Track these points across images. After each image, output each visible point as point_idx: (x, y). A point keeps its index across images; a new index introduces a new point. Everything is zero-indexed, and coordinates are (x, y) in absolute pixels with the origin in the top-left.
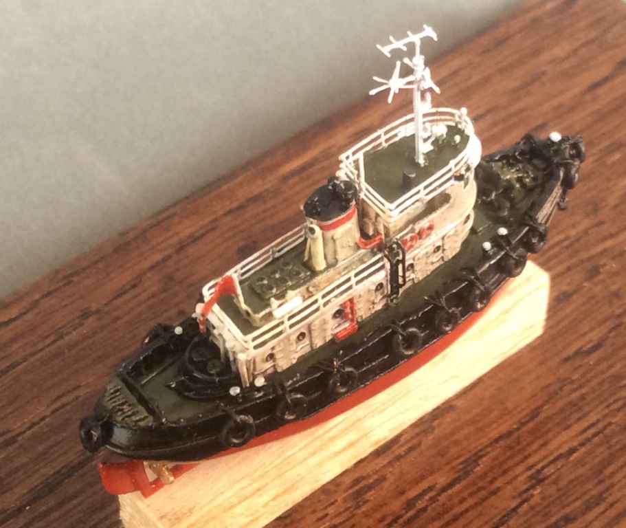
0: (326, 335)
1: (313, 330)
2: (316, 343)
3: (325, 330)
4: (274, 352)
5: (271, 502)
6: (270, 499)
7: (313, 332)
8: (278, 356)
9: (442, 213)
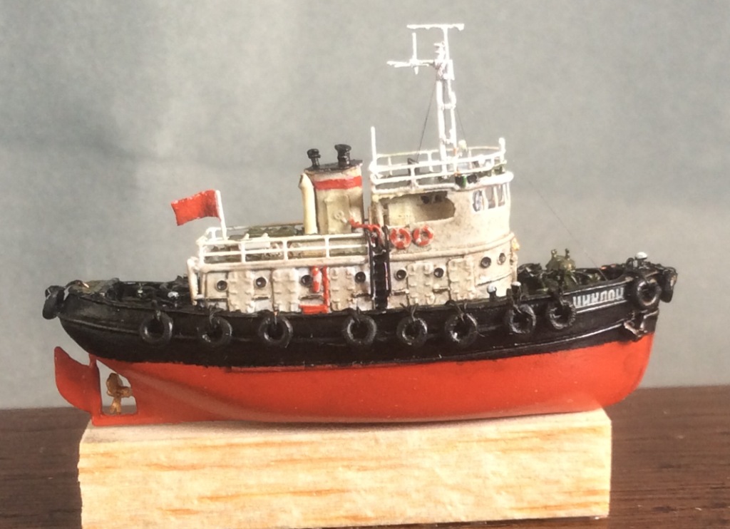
0: (292, 302)
1: (274, 280)
2: (277, 302)
3: (290, 293)
4: (227, 281)
5: (208, 501)
6: (209, 494)
7: (275, 285)
8: (232, 289)
9: (445, 225)
